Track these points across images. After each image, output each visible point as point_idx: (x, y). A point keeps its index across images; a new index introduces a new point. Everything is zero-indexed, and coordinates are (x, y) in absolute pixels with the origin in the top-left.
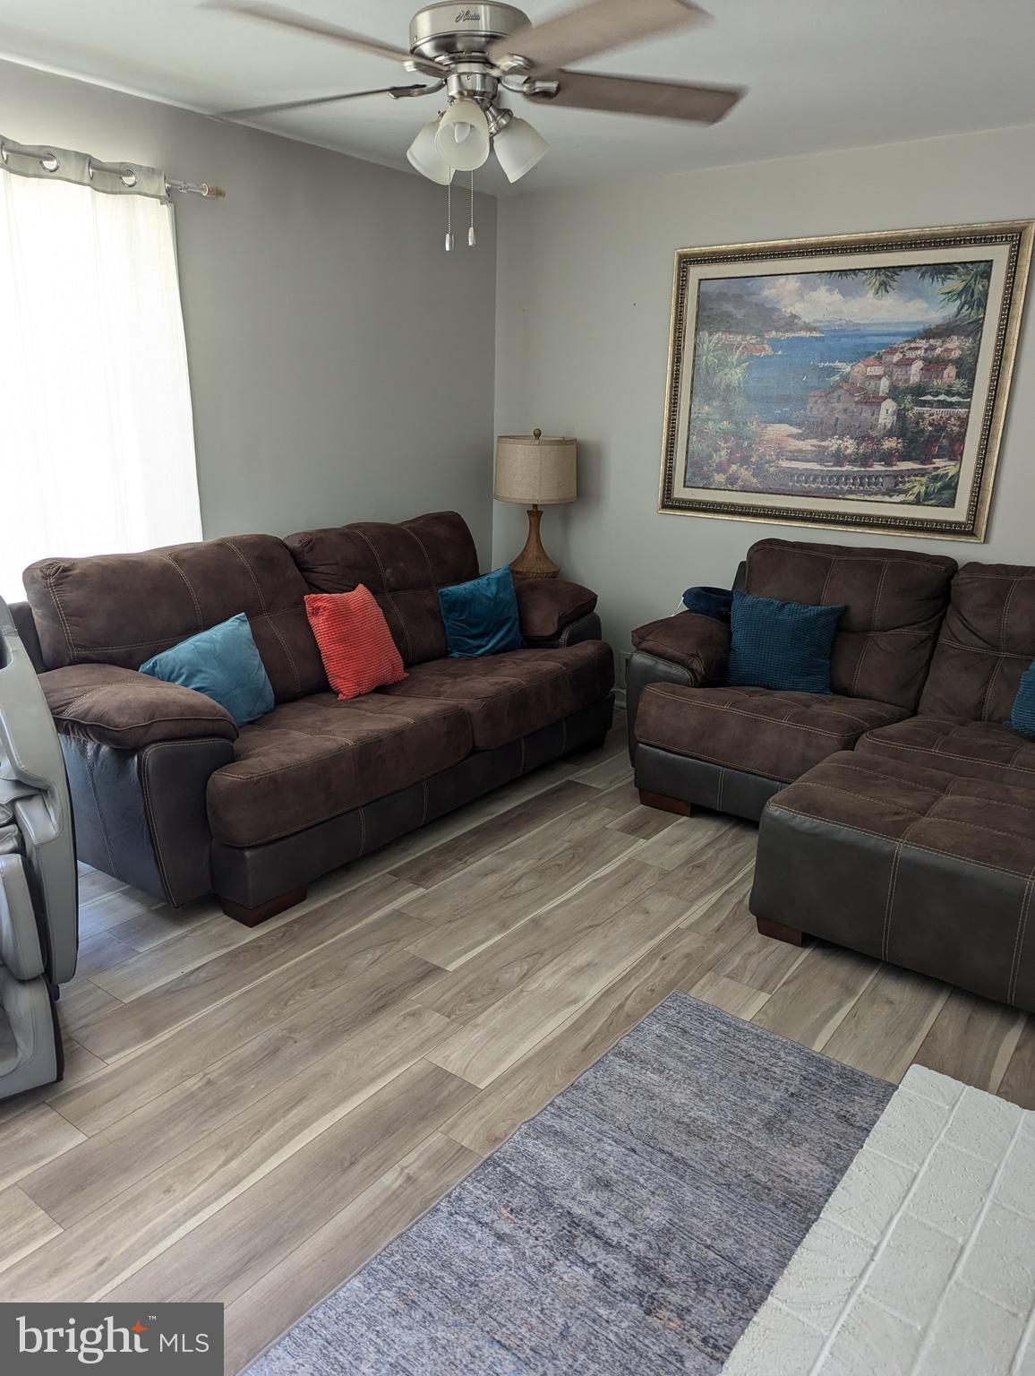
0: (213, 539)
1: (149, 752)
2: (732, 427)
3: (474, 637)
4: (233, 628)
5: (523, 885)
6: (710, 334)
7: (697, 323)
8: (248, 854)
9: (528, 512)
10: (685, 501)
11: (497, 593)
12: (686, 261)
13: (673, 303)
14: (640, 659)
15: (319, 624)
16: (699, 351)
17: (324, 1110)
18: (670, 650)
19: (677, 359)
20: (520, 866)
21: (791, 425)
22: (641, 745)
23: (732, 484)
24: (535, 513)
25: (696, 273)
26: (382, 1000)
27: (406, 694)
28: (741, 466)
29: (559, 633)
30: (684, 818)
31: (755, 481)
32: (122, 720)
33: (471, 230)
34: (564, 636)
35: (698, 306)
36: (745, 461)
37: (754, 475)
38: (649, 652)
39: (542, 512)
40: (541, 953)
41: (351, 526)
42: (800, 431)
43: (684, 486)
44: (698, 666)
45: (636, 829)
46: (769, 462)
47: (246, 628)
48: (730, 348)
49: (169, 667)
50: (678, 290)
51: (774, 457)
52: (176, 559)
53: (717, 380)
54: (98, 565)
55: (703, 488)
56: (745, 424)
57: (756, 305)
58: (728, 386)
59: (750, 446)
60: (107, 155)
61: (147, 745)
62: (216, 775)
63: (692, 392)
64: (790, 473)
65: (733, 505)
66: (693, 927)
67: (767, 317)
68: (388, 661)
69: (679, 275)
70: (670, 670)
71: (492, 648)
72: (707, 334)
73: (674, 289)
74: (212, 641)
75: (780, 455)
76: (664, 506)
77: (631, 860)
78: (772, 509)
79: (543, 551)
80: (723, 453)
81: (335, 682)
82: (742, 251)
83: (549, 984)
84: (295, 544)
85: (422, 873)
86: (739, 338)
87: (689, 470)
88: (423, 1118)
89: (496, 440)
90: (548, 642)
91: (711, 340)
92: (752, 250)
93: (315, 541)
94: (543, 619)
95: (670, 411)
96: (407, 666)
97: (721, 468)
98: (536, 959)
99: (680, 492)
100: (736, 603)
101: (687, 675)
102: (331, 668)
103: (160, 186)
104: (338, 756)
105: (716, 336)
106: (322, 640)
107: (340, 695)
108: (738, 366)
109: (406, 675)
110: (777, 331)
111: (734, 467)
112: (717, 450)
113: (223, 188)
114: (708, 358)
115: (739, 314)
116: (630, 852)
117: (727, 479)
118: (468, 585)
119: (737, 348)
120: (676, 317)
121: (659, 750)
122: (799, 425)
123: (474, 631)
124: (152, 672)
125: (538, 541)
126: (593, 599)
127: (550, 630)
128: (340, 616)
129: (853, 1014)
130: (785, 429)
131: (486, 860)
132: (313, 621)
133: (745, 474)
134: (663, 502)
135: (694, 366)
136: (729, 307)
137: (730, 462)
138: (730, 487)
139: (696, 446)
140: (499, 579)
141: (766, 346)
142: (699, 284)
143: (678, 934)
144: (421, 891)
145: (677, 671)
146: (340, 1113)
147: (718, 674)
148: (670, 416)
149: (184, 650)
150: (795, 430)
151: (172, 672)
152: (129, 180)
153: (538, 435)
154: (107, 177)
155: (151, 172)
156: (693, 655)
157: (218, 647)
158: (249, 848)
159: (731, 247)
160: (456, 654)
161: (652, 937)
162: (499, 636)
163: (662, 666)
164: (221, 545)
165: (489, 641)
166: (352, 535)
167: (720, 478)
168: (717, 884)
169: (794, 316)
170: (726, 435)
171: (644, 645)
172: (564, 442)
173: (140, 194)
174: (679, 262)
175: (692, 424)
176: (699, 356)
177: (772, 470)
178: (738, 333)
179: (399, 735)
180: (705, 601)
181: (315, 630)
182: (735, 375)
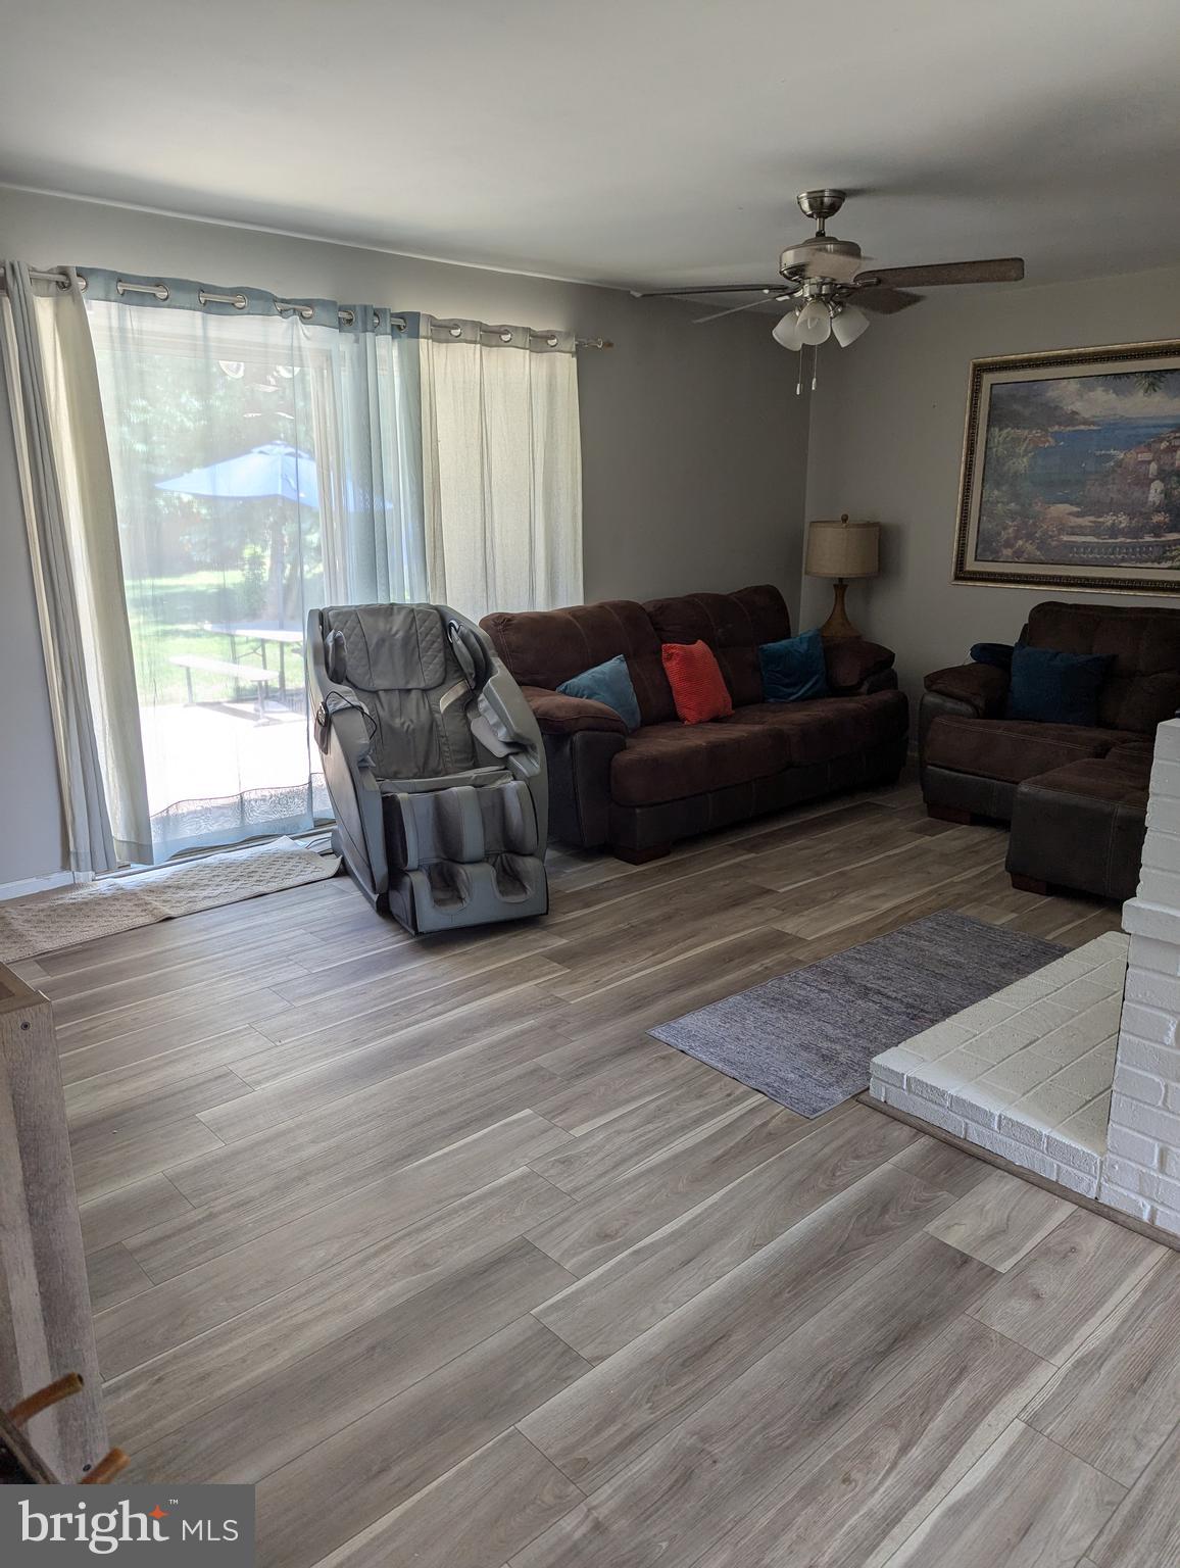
0: (593, 603)
1: (577, 737)
2: (1018, 507)
3: (787, 686)
4: (614, 666)
5: (832, 855)
6: (1000, 430)
7: (989, 421)
8: (638, 811)
9: (835, 586)
10: (974, 573)
11: (808, 650)
12: (980, 370)
13: (968, 404)
14: (932, 699)
15: (671, 667)
16: (991, 445)
17: (707, 941)
18: (956, 690)
19: (971, 450)
20: (828, 846)
21: (1072, 505)
22: (929, 767)
23: (1017, 558)
24: (841, 586)
25: (988, 379)
26: (736, 901)
27: (737, 722)
28: (1026, 541)
29: (860, 684)
30: (964, 826)
31: (1038, 553)
32: (561, 714)
33: (815, 380)
34: (864, 688)
35: (990, 405)
36: (1030, 537)
37: (1038, 549)
38: (940, 692)
39: (846, 586)
40: (847, 888)
41: (689, 596)
42: (1079, 510)
43: (976, 560)
44: (980, 703)
45: (922, 831)
46: (1051, 537)
47: (624, 665)
48: (1017, 441)
49: (576, 689)
50: (972, 394)
51: (1056, 532)
52: (574, 616)
53: (1006, 468)
54: (527, 617)
55: (992, 561)
56: (1030, 505)
57: (1042, 404)
58: (1015, 473)
59: (1034, 524)
60: (539, 327)
61: (576, 732)
62: (616, 756)
63: (983, 479)
64: (1071, 546)
65: (1019, 575)
66: (968, 881)
67: (1052, 414)
68: (722, 699)
69: (973, 380)
70: (956, 707)
71: (803, 694)
72: (997, 430)
73: (969, 392)
74: (603, 673)
75: (1061, 530)
76: (957, 578)
77: (916, 847)
78: (1054, 577)
79: (847, 619)
80: (1011, 530)
81: (682, 712)
82: (1029, 360)
83: (853, 901)
84: (650, 609)
85: (753, 847)
86: (1026, 432)
87: (980, 546)
88: (773, 948)
89: (807, 526)
90: (850, 692)
91: (1001, 435)
92: (1037, 359)
93: (664, 607)
94: (847, 673)
95: (963, 496)
96: (734, 707)
97: (1008, 544)
98: (842, 891)
99: (971, 565)
100: (1016, 652)
101: (970, 710)
102: (679, 700)
103: (571, 344)
104: (695, 751)
105: (1006, 431)
106: (674, 679)
107: (686, 722)
108: (1023, 456)
109: (733, 712)
110: (1060, 424)
111: (1020, 542)
112: (1005, 528)
113: (612, 341)
114: (999, 450)
115: (1027, 412)
116: (917, 842)
117: (1015, 552)
118: (784, 642)
119: (1025, 440)
120: (970, 416)
121: (943, 770)
122: (1078, 505)
123: (787, 681)
124: (564, 692)
125: (843, 610)
126: (892, 656)
127: (852, 681)
128: (688, 660)
129: (1081, 926)
130: (1065, 508)
131: (801, 842)
132: (667, 665)
133: (1030, 547)
134: (956, 574)
135: (985, 457)
136: (1016, 407)
137: (1016, 538)
138: (1016, 560)
139: (987, 525)
140: (810, 638)
141: (1050, 439)
142: (991, 388)
143: (952, 884)
144: (753, 855)
145: (965, 708)
146: (718, 943)
147: (997, 707)
148: (963, 500)
149: (584, 678)
150: (1075, 509)
151: (578, 693)
152: (552, 342)
153: (845, 519)
154: (538, 342)
155: (568, 335)
156: (974, 694)
157: (607, 678)
158: (639, 806)
159: (1020, 357)
160: (772, 700)
161: (932, 885)
162: (808, 686)
163: (950, 704)
164: (601, 607)
165: (800, 689)
166: (691, 601)
167: (1008, 552)
168: (987, 861)
169: (1074, 413)
170: (1013, 515)
171: (934, 687)
172: (868, 525)
173: (559, 351)
174: (974, 370)
175: (984, 506)
176: (991, 448)
177: (1054, 543)
178: (1024, 428)
179: (738, 741)
180: (988, 654)
181: (668, 672)
182: (1022, 464)
